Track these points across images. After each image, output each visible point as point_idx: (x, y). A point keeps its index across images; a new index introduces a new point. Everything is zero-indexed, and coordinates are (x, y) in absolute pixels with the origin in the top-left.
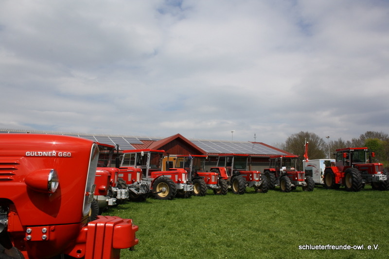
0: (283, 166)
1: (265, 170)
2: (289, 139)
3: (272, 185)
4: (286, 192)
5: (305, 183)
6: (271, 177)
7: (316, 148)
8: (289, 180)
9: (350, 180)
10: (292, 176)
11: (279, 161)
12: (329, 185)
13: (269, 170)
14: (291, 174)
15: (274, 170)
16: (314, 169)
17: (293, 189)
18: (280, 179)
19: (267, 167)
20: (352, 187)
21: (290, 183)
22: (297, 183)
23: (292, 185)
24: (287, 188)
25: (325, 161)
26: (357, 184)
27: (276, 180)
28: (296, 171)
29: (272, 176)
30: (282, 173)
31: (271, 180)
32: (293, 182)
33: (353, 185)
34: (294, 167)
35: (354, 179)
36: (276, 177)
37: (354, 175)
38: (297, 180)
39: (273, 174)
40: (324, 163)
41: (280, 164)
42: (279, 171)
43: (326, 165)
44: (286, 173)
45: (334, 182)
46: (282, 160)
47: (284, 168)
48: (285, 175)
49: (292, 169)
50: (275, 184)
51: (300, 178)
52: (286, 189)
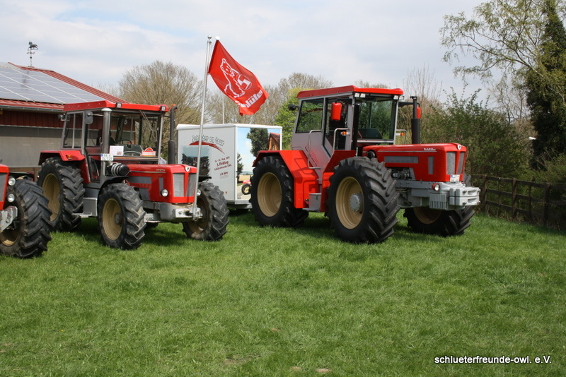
0: (112, 143)
1: (44, 156)
2: (129, 78)
3: (68, 214)
4: (126, 247)
5: (196, 212)
6: (66, 182)
7: (187, 103)
8: (137, 201)
9: (356, 199)
10: (147, 181)
11: (98, 120)
12: (268, 212)
13: (57, 155)
14: (142, 174)
15: (81, 155)
16: (214, 156)
17: (152, 235)
18: (101, 192)
19: (52, 145)
20: (361, 227)
21: (140, 212)
22: (166, 210)
23: (149, 217)
24: (129, 232)
25: (253, 130)
26: (383, 217)
27: (86, 195)
28: (162, 162)
29: (72, 180)
30: (108, 169)
31: (67, 194)
32: (150, 206)
33: (367, 219)
34: (156, 149)
35: (375, 199)
36: (85, 183)
37: (374, 186)
38: (169, 199)
39: (74, 172)
40: (249, 136)
41: (100, 134)
42: (98, 163)
43: (254, 143)
44: (126, 169)
45: (288, 202)
46: (107, 117)
47: (117, 150)
48: (119, 181)
49: (148, 154)
50: (81, 211)
51: (178, 191)
52: (124, 234)
